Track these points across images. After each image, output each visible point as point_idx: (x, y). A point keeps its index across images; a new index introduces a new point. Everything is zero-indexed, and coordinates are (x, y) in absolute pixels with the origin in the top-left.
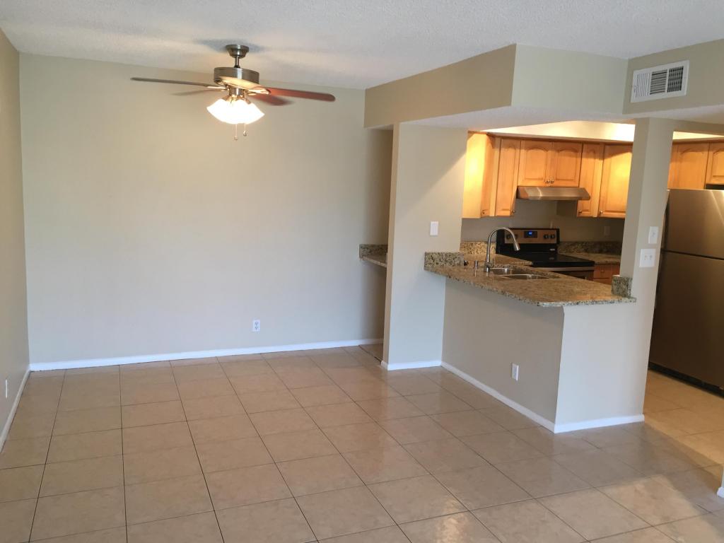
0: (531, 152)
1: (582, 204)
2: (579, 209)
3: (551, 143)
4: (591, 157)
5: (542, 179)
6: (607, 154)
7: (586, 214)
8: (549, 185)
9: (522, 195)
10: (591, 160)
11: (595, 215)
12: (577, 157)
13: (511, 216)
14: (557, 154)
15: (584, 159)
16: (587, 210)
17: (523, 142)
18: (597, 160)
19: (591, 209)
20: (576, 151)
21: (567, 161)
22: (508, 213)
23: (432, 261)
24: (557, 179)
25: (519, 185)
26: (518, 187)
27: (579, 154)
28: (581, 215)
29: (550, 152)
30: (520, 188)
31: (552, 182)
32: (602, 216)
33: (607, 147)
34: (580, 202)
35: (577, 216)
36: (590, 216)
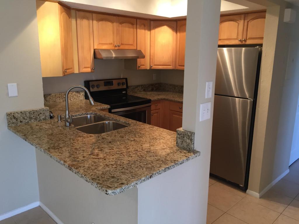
0: (101, 22)
1: (140, 61)
2: (138, 64)
3: (115, 17)
4: (142, 29)
5: (112, 44)
6: (152, 27)
7: (143, 67)
8: (116, 48)
9: (98, 56)
10: (143, 31)
11: (148, 68)
12: (133, 28)
13: (91, 72)
14: (120, 25)
15: (138, 30)
16: (143, 65)
17: (94, 15)
18: (146, 31)
19: (145, 64)
20: (133, 24)
21: (127, 31)
22: (89, 70)
23: (14, 121)
24: (122, 44)
25: (95, 48)
26: (94, 50)
27: (135, 26)
28: (140, 68)
29: (115, 24)
30: (96, 51)
31: (119, 46)
32: (152, 68)
33: (152, 22)
34: (138, 60)
35: (137, 69)
36: (146, 68)
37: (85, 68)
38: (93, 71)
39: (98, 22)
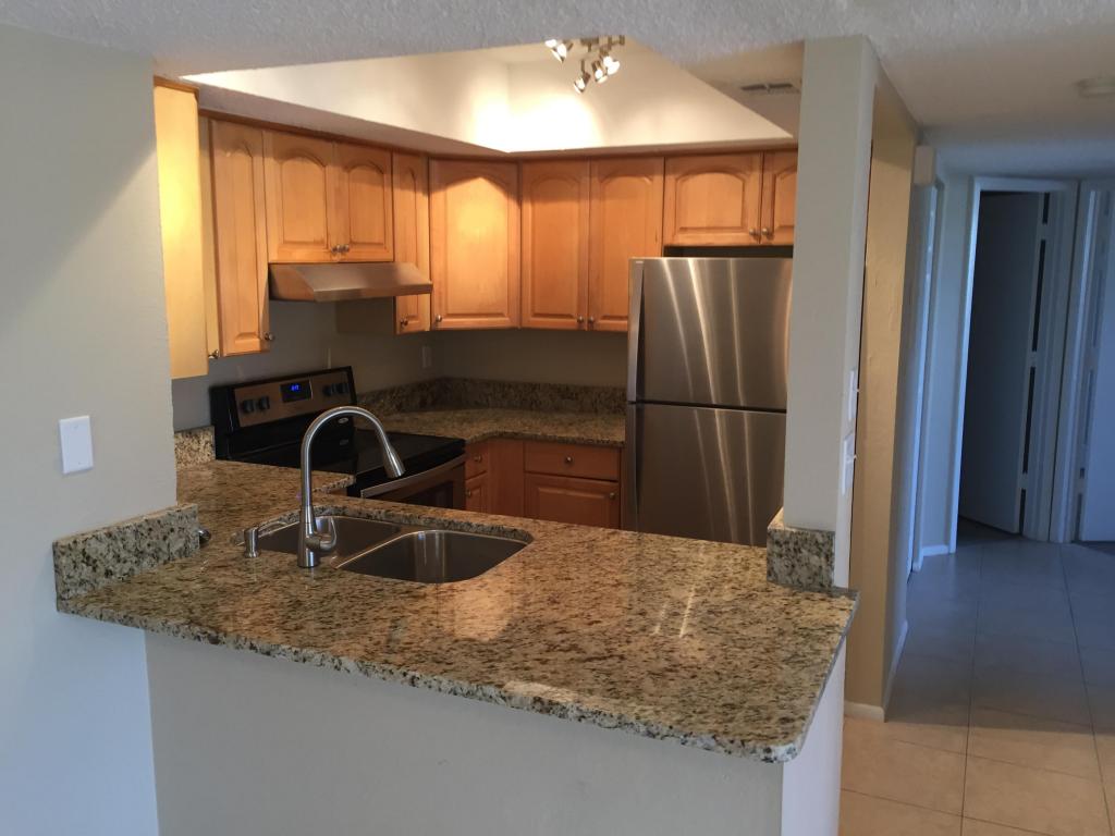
0: (289, 164)
1: (406, 304)
2: (400, 317)
3: (330, 145)
4: (408, 188)
5: (322, 242)
6: (434, 182)
7: (414, 326)
8: (338, 257)
9: (283, 290)
10: (410, 194)
11: (427, 329)
12: (382, 185)
13: (262, 351)
14: (346, 175)
15: (397, 192)
16: (413, 317)
17: (268, 136)
18: (418, 195)
19: (418, 314)
20: (381, 171)
21: (367, 193)
22: (253, 344)
23: (86, 571)
24: (352, 243)
25: (274, 258)
26: (269, 265)
27: (387, 177)
28: (406, 329)
29: (330, 169)
30: (275, 270)
31: (343, 250)
32: (441, 326)
33: (434, 164)
34: (400, 300)
35: (398, 332)
36: (421, 329)
37: (242, 335)
38: (266, 347)
39: (281, 164)
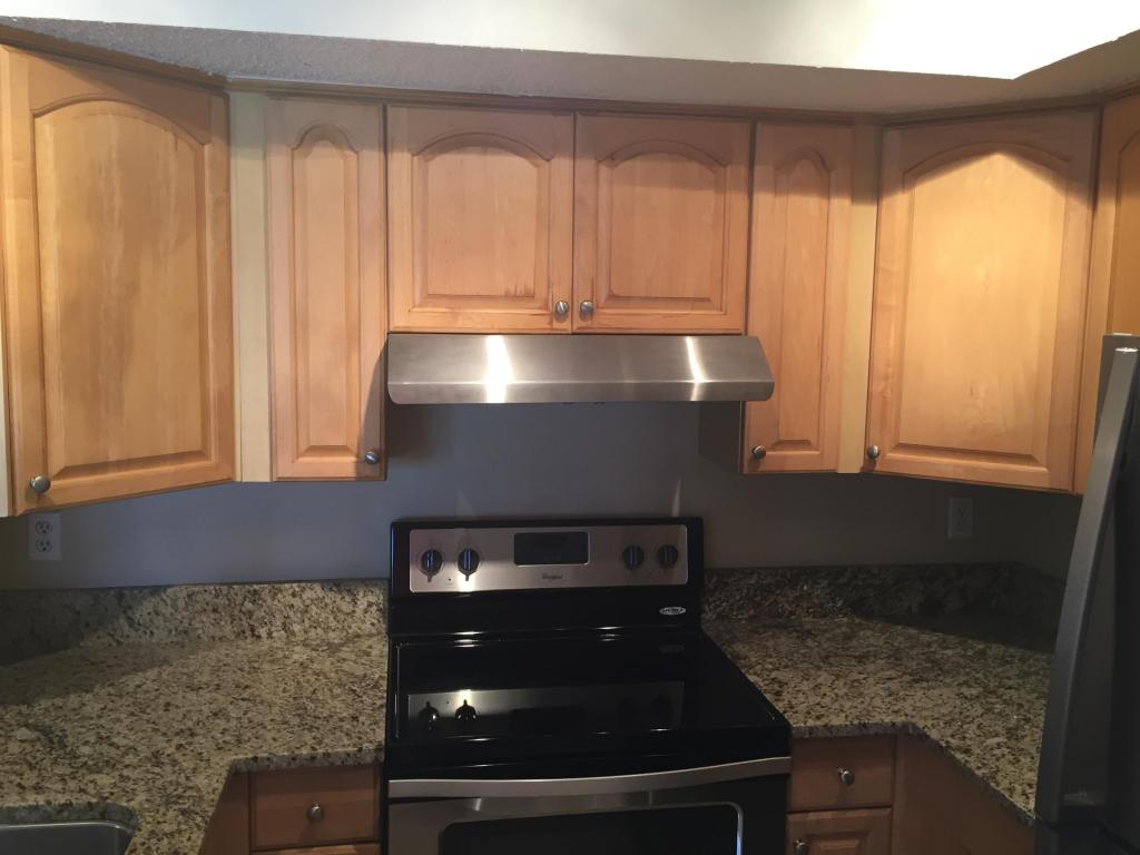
0: (445, 165)
2: (754, 440)
4: (803, 188)
5: (528, 296)
6: (892, 170)
7: (797, 460)
12: (720, 187)
15: (763, 200)
16: (804, 444)
17: (400, 115)
18: (840, 205)
20: (715, 161)
21: (665, 207)
22: (342, 466)
24: (614, 298)
26: (390, 337)
27: (737, 171)
28: (767, 466)
29: (562, 165)
30: (401, 342)
31: (587, 313)
32: (882, 467)
33: (893, 137)
34: (756, 409)
35: (746, 470)
37: (315, 450)
38: (368, 471)
39: (427, 161)
